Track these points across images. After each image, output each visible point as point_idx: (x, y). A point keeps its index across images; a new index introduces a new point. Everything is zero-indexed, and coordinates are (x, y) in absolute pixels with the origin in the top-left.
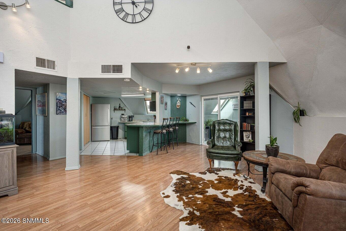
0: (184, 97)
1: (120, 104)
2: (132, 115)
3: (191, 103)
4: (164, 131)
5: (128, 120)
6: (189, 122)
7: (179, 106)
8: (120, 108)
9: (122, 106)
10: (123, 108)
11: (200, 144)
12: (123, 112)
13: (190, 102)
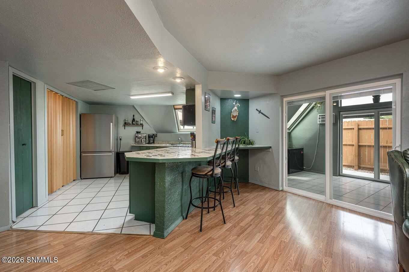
0: (245, 102)
1: (134, 115)
2: (155, 133)
3: (260, 112)
4: (218, 171)
5: (147, 142)
6: (256, 146)
7: (236, 116)
8: (134, 122)
9: (137, 118)
10: (139, 121)
11: (281, 189)
12: (139, 129)
13: (257, 110)
